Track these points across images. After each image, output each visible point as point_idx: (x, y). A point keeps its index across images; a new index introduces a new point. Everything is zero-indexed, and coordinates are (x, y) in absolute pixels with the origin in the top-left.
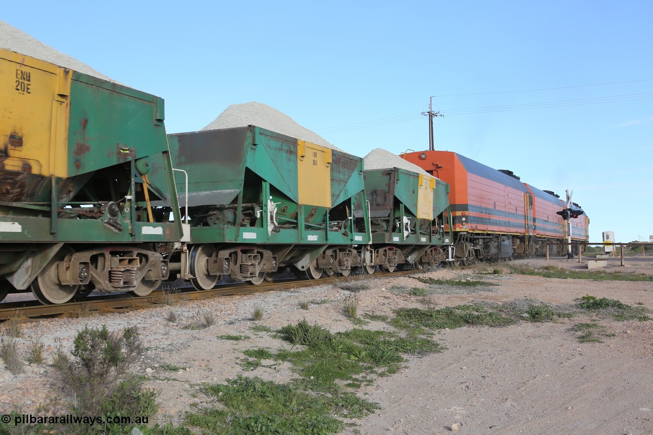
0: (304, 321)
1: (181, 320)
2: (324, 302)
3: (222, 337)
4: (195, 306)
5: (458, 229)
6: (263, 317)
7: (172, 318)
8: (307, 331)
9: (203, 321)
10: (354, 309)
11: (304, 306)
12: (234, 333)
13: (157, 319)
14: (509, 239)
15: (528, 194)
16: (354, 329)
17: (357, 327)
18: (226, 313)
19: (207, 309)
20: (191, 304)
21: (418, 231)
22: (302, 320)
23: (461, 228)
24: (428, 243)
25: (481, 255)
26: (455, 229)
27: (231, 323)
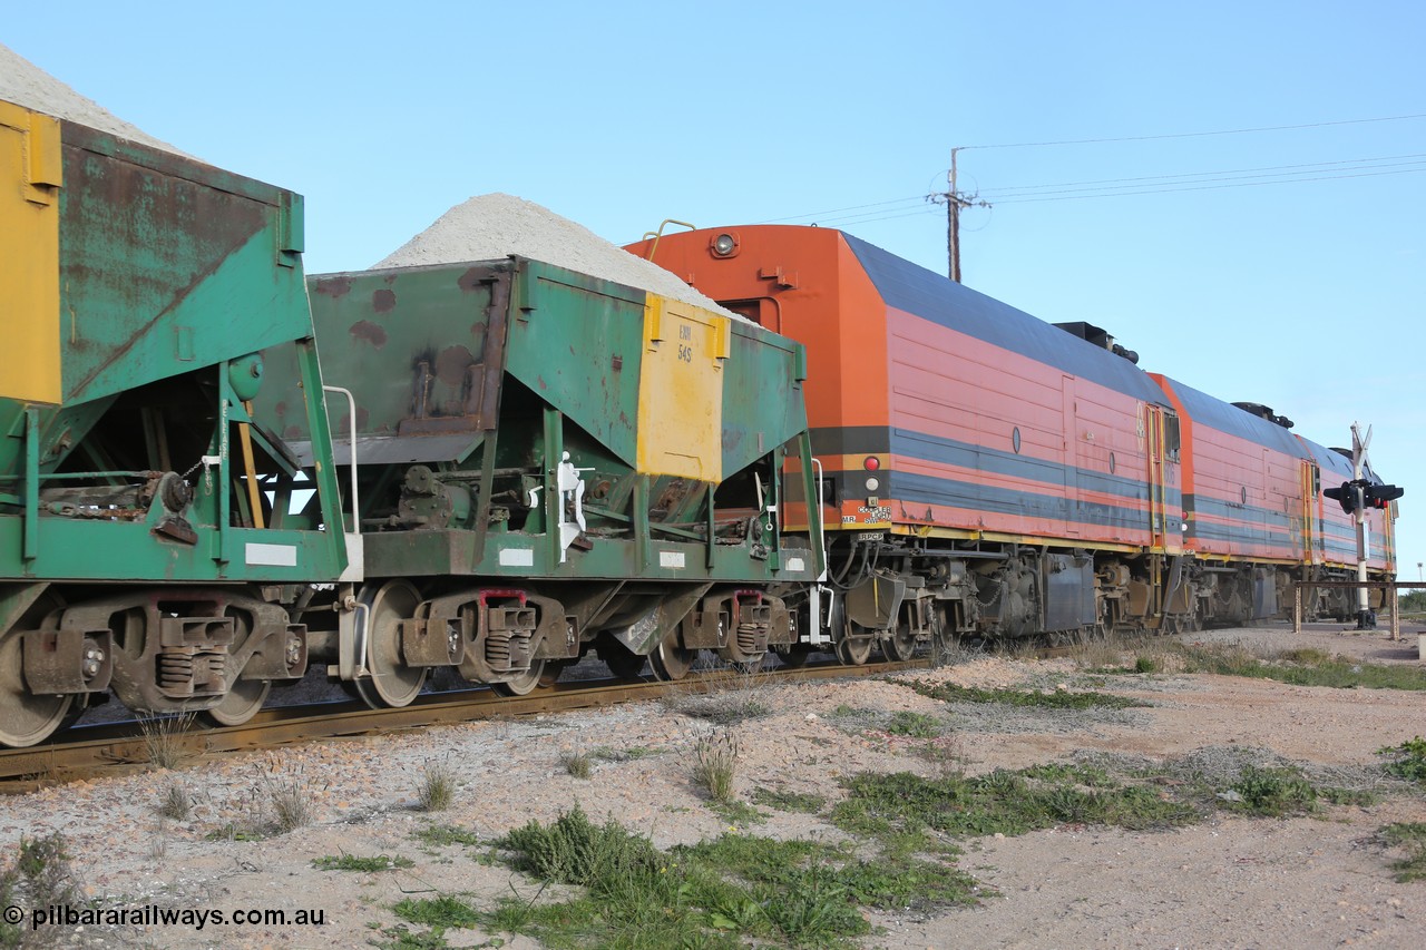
0: (576, 813)
1: (204, 811)
2: (635, 754)
3: (327, 864)
4: (247, 769)
5: (850, 524)
6: (454, 799)
7: (174, 807)
8: (584, 841)
9: (271, 813)
10: (724, 777)
11: (575, 768)
12: (364, 851)
13: (128, 809)
14: (1079, 563)
15: (1161, 410)
16: (725, 836)
17: (732, 829)
18: (343, 788)
19: (282, 777)
20: (234, 764)
21: (644, 525)
22: (571, 807)
23: (860, 518)
24: (697, 574)
25: (967, 621)
26: (841, 521)
27: (357, 819)
